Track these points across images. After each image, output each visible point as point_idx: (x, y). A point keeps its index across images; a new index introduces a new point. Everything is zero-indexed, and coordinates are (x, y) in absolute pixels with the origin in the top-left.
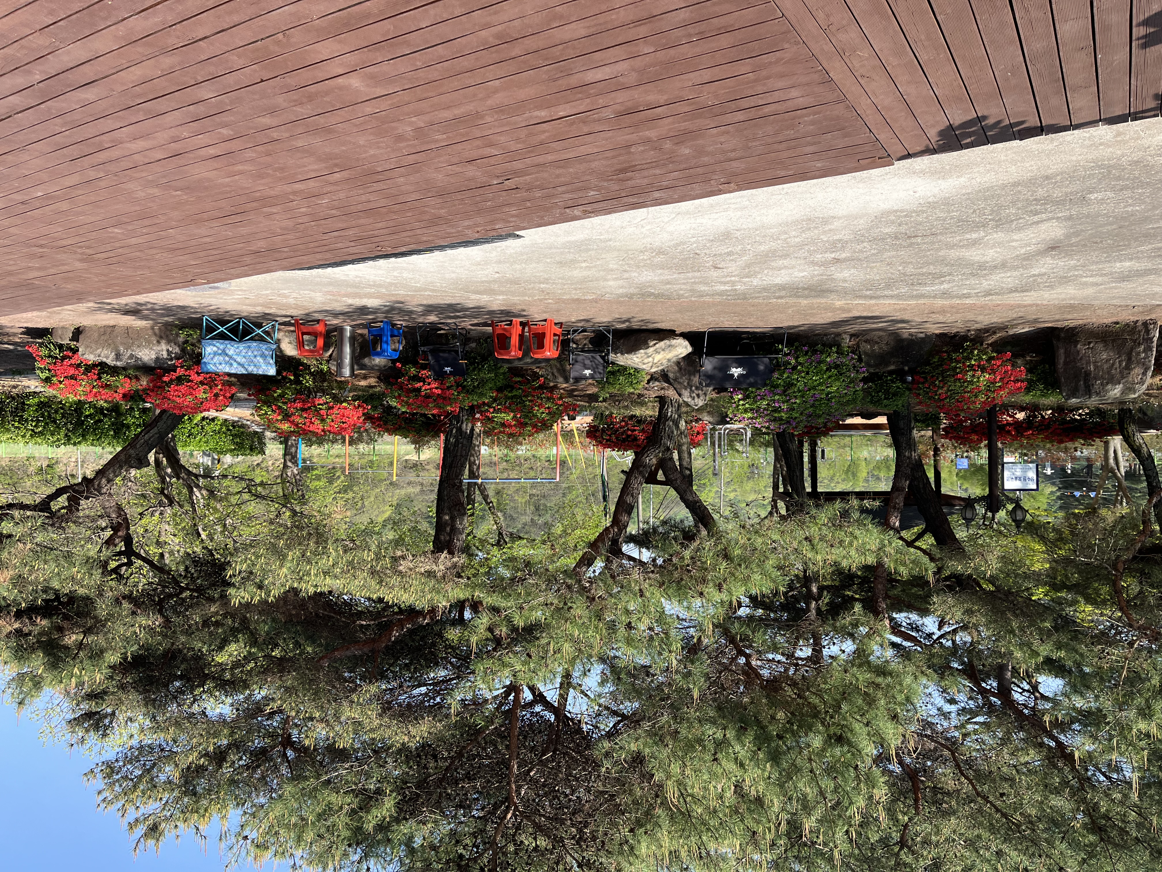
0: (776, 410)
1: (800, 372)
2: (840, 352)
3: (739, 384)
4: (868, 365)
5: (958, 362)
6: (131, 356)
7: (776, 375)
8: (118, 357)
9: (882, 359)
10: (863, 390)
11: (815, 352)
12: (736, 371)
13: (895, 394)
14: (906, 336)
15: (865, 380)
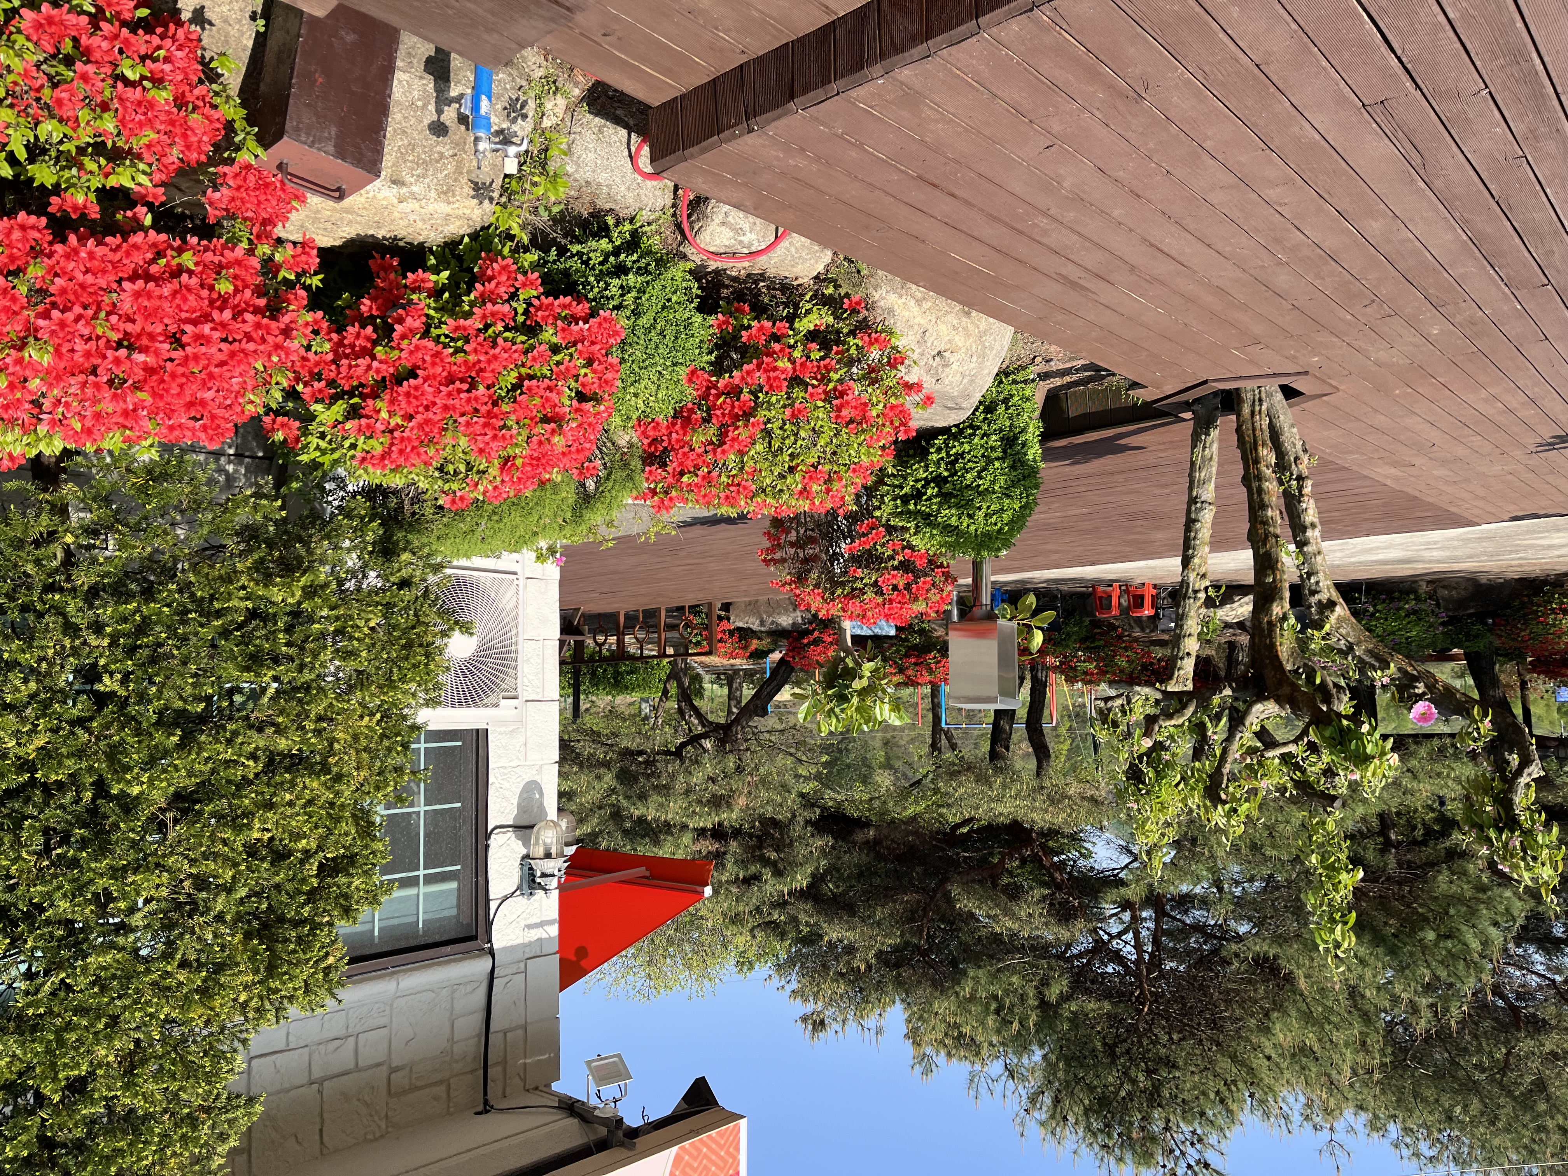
1: (1378, 619)
2: (1418, 599)
4: (1447, 609)
5: (1539, 606)
6: (773, 623)
8: (762, 623)
9: (1461, 603)
10: (1443, 633)
11: (1392, 600)
13: (1476, 636)
14: (1484, 581)
15: (1443, 624)
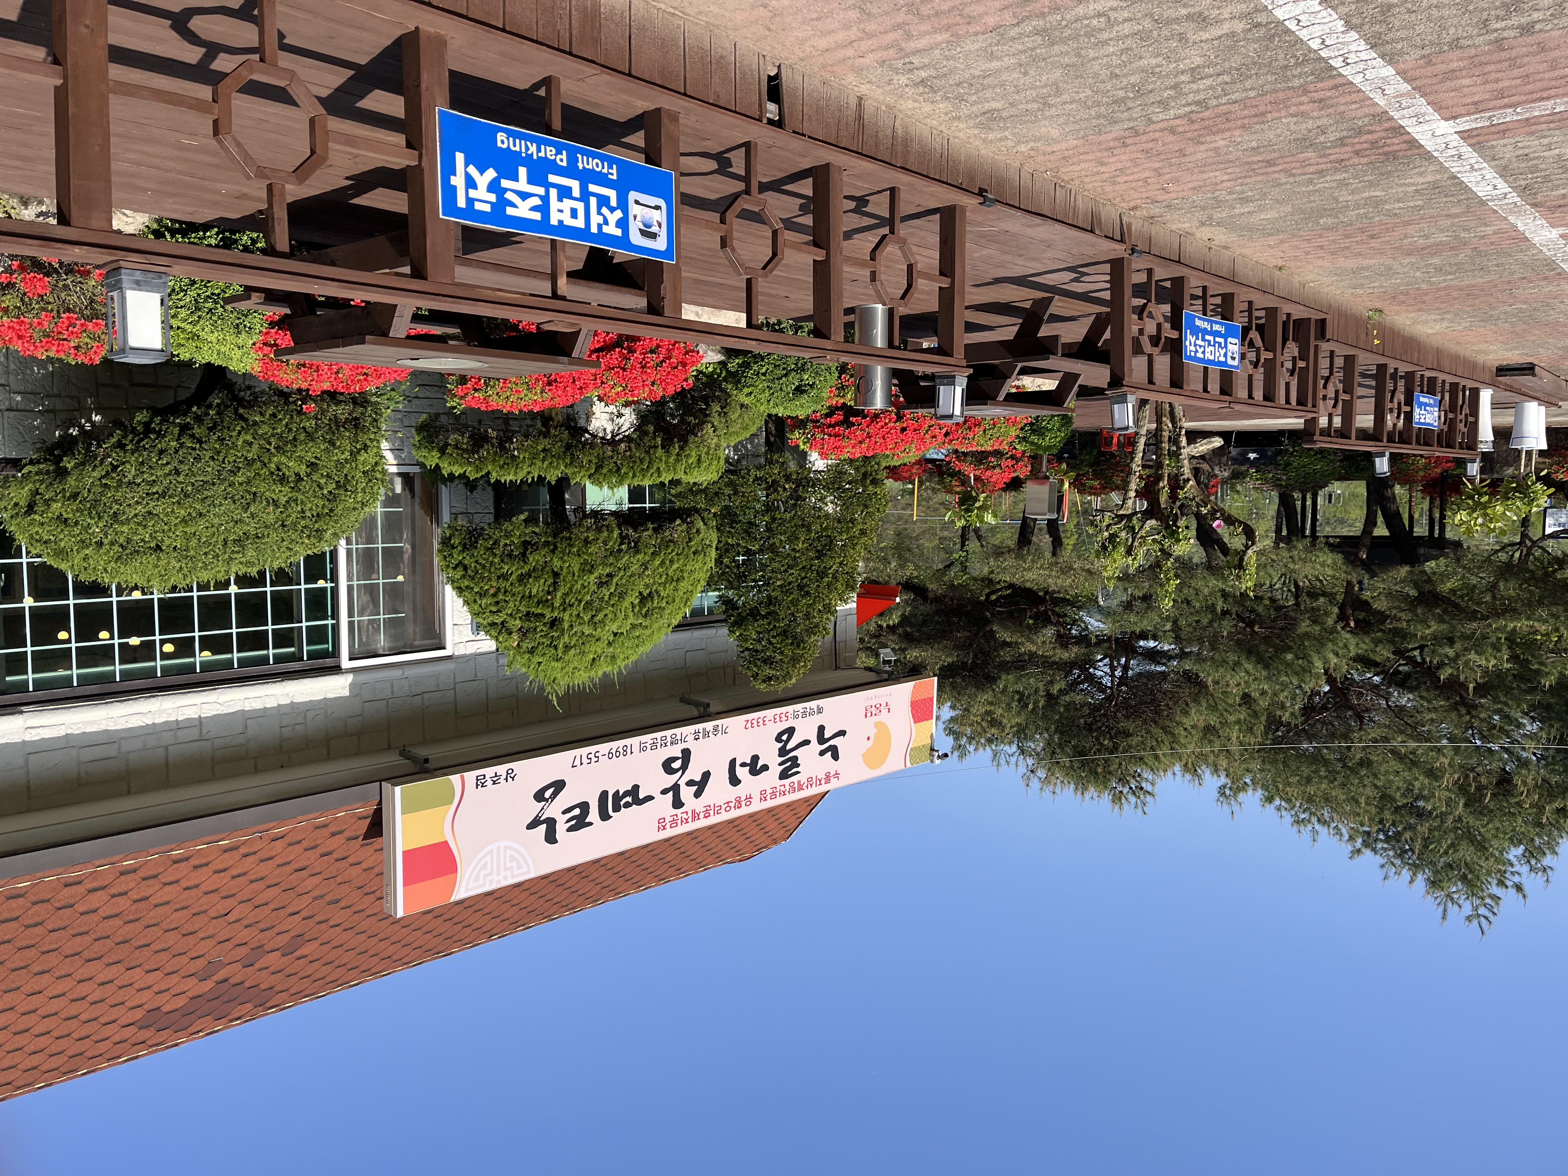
0: (1278, 479)
3: (1253, 463)
7: (1279, 458)
12: (1252, 456)
